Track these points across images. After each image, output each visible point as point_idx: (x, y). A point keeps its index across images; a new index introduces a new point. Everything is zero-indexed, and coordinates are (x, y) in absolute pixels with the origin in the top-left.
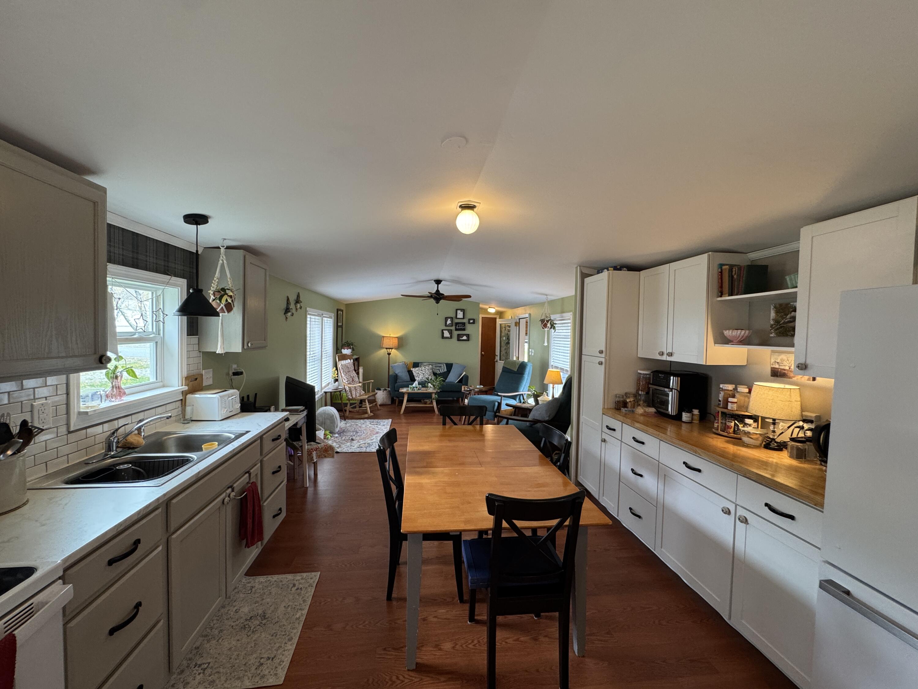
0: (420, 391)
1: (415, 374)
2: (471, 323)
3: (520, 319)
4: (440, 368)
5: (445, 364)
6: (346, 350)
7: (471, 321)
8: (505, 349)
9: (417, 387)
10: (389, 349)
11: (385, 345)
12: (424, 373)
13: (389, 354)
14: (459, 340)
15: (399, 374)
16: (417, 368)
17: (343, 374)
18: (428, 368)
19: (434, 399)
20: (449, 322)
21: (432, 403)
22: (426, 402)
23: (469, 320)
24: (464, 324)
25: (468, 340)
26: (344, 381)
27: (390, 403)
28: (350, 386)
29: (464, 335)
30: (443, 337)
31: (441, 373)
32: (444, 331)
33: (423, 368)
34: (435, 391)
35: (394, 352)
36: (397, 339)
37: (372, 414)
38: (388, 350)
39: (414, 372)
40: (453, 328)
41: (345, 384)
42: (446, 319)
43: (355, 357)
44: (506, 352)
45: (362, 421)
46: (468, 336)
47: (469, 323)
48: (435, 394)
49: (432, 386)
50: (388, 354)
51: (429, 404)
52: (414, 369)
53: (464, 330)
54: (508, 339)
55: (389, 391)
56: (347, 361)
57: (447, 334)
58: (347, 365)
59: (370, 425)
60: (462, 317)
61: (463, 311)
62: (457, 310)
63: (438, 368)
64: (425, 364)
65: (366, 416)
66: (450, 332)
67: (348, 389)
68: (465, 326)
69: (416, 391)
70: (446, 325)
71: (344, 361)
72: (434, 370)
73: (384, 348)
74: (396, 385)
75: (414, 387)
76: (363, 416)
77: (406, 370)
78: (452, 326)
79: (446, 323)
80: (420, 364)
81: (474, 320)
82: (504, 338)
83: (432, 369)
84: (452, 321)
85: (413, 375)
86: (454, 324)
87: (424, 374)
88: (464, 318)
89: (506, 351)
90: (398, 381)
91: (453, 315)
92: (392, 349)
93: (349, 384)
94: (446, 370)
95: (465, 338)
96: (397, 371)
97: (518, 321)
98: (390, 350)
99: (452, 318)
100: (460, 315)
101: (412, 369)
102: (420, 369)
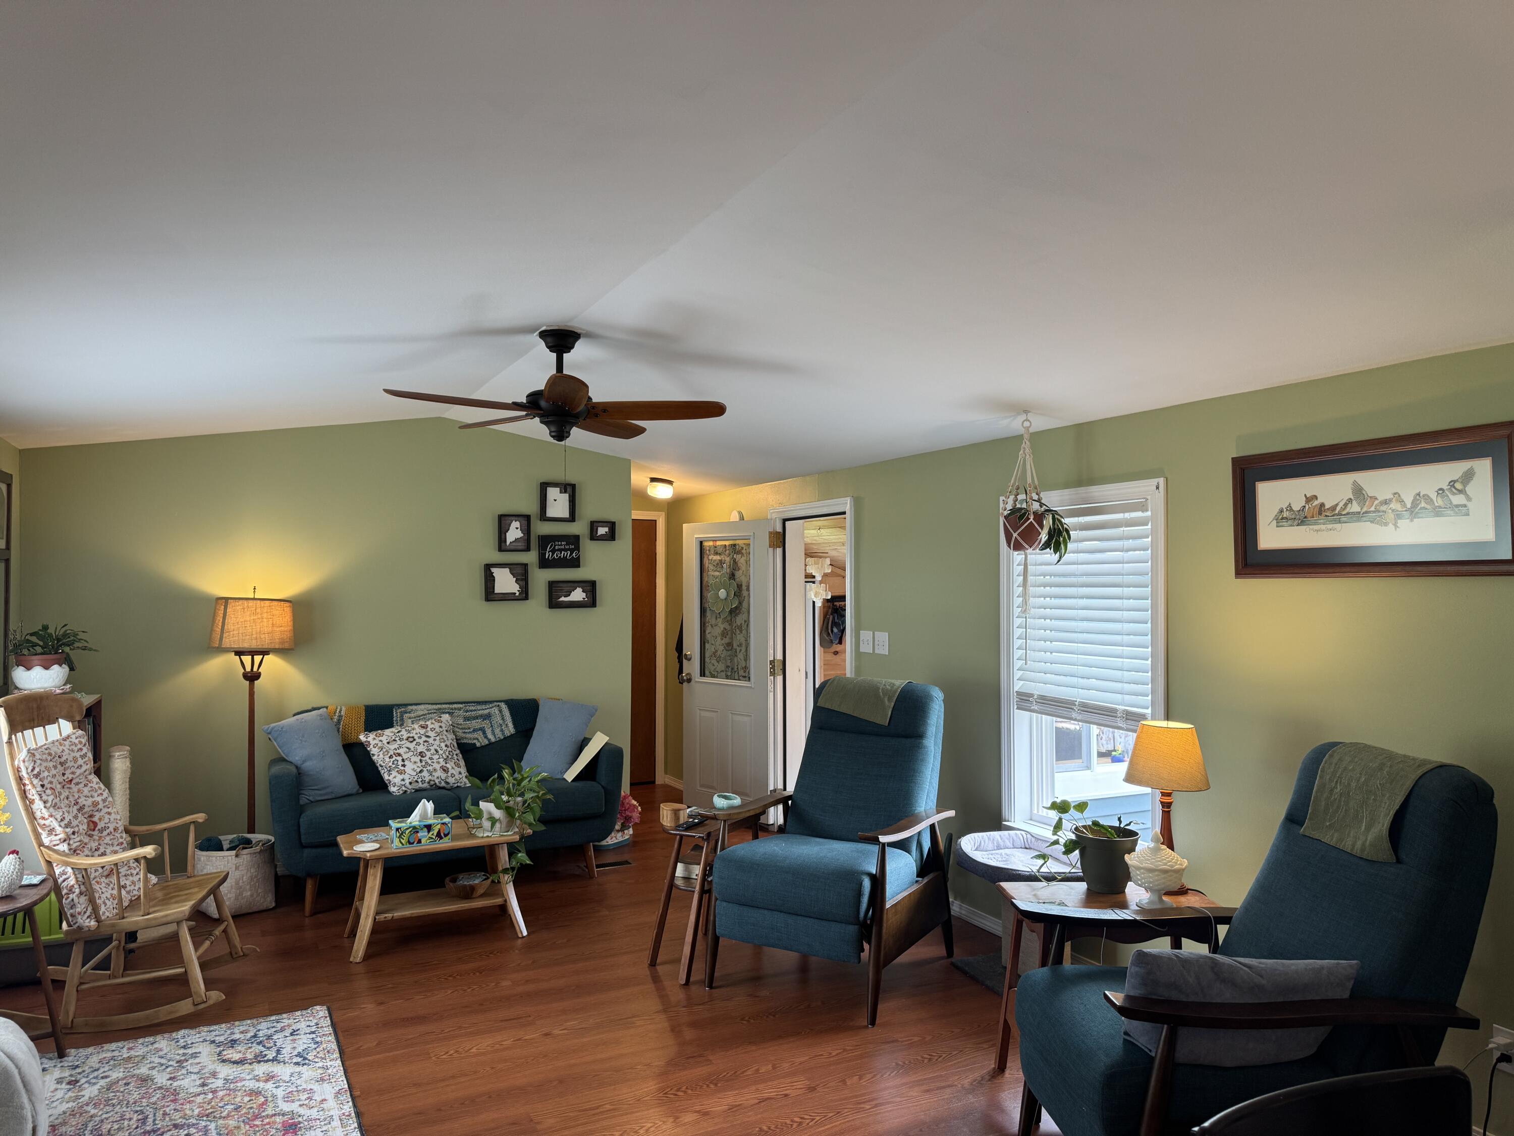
0: (446, 844)
1: (378, 757)
2: (603, 538)
3: (785, 521)
4: (486, 724)
5: (503, 706)
6: (37, 671)
7: (602, 531)
8: (724, 634)
9: (429, 828)
10: (253, 653)
11: (233, 640)
12: (421, 748)
13: (252, 677)
14: (554, 604)
15: (309, 766)
16: (388, 732)
17: (38, 805)
18: (437, 725)
19: (505, 871)
20: (514, 533)
21: (495, 889)
22: (473, 888)
23: (594, 525)
24: (574, 541)
25: (591, 602)
26: (46, 841)
27: (269, 901)
28: (83, 861)
29: (574, 584)
30: (490, 594)
31: (491, 744)
32: (496, 571)
33: (417, 730)
34: (512, 836)
35: (272, 665)
36: (287, 609)
37: (216, 996)
38: (247, 659)
39: (374, 751)
40: (531, 557)
41: (54, 857)
42: (503, 522)
43: (88, 700)
44: (730, 644)
45: (163, 1043)
46: (591, 587)
47: (593, 536)
48: (513, 849)
49: (498, 814)
50: (246, 676)
51: (484, 895)
52: (372, 736)
53: (575, 563)
54: (740, 592)
55: (269, 850)
56: (52, 729)
57: (505, 582)
58: (54, 750)
59: (225, 1071)
60: (566, 514)
61: (570, 489)
62: (544, 487)
63: (475, 724)
64: (421, 709)
65: (185, 1007)
66: (522, 574)
67: (72, 881)
68: (577, 548)
69: (427, 844)
70: (501, 545)
71: (39, 730)
72: (460, 733)
73: (227, 650)
74: (303, 820)
75: (415, 830)
76: (164, 1012)
77: (338, 744)
78: (528, 549)
79: (502, 539)
80: (396, 714)
81: (612, 526)
82: (722, 593)
83: (453, 729)
84: (527, 530)
85: (373, 764)
86: (534, 543)
87: (421, 754)
88: (572, 518)
89: (727, 640)
90: (308, 796)
91: (530, 507)
92: (264, 653)
93: (74, 852)
94: (510, 729)
95: (578, 595)
96: (299, 753)
97: (779, 529)
98: (258, 658)
99: (526, 519)
100: (558, 504)
101: (362, 738)
102: (404, 734)
